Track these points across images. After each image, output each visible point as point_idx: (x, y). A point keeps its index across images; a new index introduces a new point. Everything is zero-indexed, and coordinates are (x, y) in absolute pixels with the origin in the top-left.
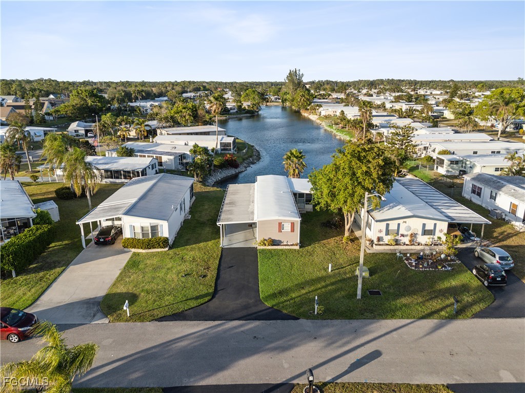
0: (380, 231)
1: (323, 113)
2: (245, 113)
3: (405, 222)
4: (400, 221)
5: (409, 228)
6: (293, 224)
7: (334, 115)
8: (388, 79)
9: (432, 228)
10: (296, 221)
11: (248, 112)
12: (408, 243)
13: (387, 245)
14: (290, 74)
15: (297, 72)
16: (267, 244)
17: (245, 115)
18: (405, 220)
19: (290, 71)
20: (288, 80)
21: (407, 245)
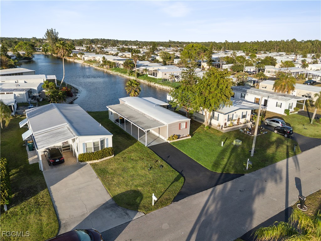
0: (225, 120)
1: (86, 59)
2: (24, 59)
3: (236, 113)
4: (234, 113)
5: (237, 116)
6: (186, 123)
7: (94, 60)
8: (102, 39)
9: (246, 114)
10: (188, 121)
11: (25, 58)
12: (236, 124)
13: (229, 127)
14: (48, 31)
15: (53, 31)
16: (175, 138)
17: (24, 61)
18: (235, 112)
19: (48, 30)
20: (47, 36)
21: (237, 125)
